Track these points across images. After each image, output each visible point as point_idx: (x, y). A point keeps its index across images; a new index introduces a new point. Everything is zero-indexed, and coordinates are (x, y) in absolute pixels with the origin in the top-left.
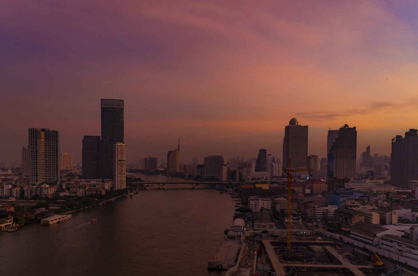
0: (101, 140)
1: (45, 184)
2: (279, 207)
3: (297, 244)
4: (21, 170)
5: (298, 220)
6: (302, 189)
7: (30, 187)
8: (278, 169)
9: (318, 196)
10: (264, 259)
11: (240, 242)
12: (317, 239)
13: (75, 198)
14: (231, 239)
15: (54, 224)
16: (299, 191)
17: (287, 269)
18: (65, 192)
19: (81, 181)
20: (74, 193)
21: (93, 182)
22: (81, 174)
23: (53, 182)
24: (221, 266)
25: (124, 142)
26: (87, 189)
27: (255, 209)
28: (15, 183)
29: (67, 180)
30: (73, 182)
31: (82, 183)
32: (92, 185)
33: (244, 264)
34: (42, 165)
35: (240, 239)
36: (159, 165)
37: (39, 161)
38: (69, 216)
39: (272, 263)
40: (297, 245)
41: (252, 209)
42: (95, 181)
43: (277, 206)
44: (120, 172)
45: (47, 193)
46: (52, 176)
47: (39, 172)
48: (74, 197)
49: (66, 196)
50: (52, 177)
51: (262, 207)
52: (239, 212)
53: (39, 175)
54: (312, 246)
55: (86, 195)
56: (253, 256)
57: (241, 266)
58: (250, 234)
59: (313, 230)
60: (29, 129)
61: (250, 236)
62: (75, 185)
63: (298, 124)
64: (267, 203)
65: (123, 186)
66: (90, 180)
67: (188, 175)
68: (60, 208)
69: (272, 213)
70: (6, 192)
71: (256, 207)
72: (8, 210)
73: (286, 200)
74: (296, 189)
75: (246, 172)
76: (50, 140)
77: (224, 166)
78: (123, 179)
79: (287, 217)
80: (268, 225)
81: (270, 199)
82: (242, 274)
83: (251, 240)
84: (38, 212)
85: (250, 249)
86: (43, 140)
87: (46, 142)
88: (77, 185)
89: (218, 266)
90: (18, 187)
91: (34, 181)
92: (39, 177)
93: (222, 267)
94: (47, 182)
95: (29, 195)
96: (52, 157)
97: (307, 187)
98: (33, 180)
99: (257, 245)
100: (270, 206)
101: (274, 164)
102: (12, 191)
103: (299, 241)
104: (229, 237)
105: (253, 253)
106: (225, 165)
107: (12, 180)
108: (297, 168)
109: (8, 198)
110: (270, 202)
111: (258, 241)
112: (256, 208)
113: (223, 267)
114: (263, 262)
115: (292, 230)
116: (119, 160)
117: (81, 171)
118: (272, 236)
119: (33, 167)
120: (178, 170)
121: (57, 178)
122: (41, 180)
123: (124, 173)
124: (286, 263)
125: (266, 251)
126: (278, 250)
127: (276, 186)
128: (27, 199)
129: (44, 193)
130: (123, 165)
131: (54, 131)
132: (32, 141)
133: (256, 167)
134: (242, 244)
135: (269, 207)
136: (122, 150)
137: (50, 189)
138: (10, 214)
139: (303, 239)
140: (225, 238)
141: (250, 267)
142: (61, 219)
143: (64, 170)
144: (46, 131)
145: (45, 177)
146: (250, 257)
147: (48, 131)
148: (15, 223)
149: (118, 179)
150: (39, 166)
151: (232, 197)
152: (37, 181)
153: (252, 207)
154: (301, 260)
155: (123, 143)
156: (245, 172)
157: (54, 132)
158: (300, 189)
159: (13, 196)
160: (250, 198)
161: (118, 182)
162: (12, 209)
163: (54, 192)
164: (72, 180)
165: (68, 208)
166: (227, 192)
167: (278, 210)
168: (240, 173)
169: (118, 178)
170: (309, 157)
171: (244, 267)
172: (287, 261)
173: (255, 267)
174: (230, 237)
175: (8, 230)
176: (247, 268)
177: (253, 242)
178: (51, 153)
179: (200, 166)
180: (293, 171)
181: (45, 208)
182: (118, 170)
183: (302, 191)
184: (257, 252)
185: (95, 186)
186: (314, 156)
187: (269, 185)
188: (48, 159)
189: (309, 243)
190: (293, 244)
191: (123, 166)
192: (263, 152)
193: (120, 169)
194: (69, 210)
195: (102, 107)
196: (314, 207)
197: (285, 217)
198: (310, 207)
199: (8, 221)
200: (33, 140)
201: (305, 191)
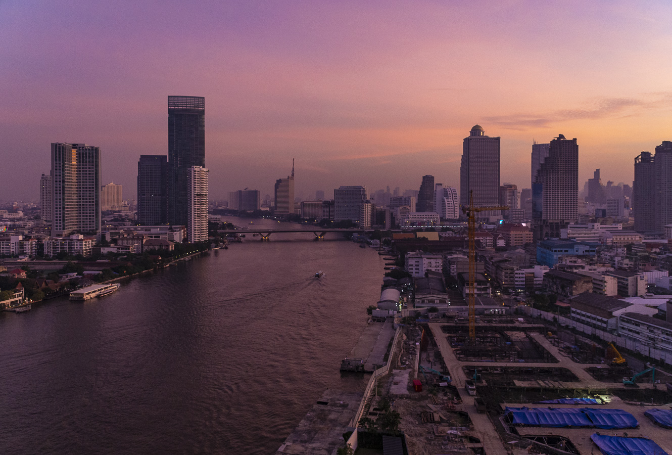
0: (168, 161)
1: (77, 233)
2: (455, 270)
3: (486, 329)
4: (39, 211)
5: (487, 291)
6: (491, 240)
7: (53, 239)
8: (453, 207)
9: (517, 251)
10: (432, 354)
11: (393, 327)
12: (518, 321)
13: (126, 256)
14: (378, 321)
15: (92, 298)
16: (488, 244)
17: (469, 371)
18: (109, 246)
19: (136, 229)
20: (124, 249)
21: (156, 230)
22: (136, 217)
23: (90, 230)
24: (363, 366)
25: (206, 165)
26: (144, 241)
27: (416, 273)
28: (29, 232)
29: (113, 227)
30: (122, 231)
31: (138, 231)
32: (153, 235)
33: (399, 364)
34: (73, 202)
35: (393, 322)
36: (262, 202)
37: (68, 196)
38: (116, 286)
39: (445, 360)
40: (485, 331)
41: (412, 272)
42: (159, 229)
43: (452, 268)
44: (199, 214)
45: (80, 248)
46: (88, 220)
47: (68, 214)
48: (124, 255)
49: (110, 253)
50: (88, 223)
51: (427, 270)
52: (390, 278)
53: (68, 220)
54: (509, 333)
55: (144, 251)
56: (414, 349)
57: (394, 366)
58: (408, 314)
59: (509, 306)
60: (52, 144)
61: (408, 317)
62: (126, 236)
63: (485, 135)
64: (436, 262)
65: (203, 237)
66: (150, 226)
67: (308, 218)
68: (101, 272)
69: (444, 279)
70: (13, 247)
71: (418, 269)
72: (16, 276)
73: (466, 257)
74: (482, 240)
75: (401, 213)
76: (86, 162)
77: (366, 203)
78: (203, 225)
79: (468, 285)
80: (437, 299)
81: (441, 257)
82: (397, 378)
83: (410, 324)
84: (65, 279)
85: (408, 338)
86: (74, 163)
87: (80, 165)
88: (129, 235)
89: (357, 367)
90: (32, 239)
91: (60, 229)
92: (68, 223)
93: (363, 368)
94: (80, 230)
95: (52, 252)
96: (88, 189)
97: (500, 236)
98: (58, 228)
99: (420, 332)
100: (440, 268)
101: (446, 199)
102: (23, 245)
103: (488, 325)
104: (374, 318)
105: (414, 344)
106: (368, 202)
107: (25, 228)
108: (483, 205)
109: (16, 256)
110: (440, 261)
111: (422, 325)
112: (417, 271)
113: (366, 369)
114: (430, 359)
115: (476, 307)
116: (197, 195)
117: (136, 213)
118: (444, 316)
119: (58, 207)
120: (292, 210)
121: (97, 223)
122: (70, 228)
123: (206, 216)
124: (467, 361)
125: (434, 341)
126: (454, 339)
127: (451, 235)
128: (47, 257)
129: (75, 249)
130: (203, 202)
131: (92, 148)
132: (56, 164)
133: (417, 205)
134: (395, 330)
135: (439, 270)
136: (201, 178)
137: (86, 242)
138: (20, 283)
139: (494, 321)
140: (368, 320)
141: (409, 367)
142: (102, 291)
143: (108, 210)
144: (80, 147)
145: (77, 222)
146: (410, 351)
147: (83, 148)
148: (27, 298)
149: (195, 225)
150: (68, 205)
151: (380, 254)
152: (64, 229)
153: (412, 269)
154: (491, 356)
155: (204, 167)
156: (399, 213)
157: (93, 150)
158: (489, 240)
159: (25, 254)
160: (408, 256)
161: (195, 230)
162: (23, 275)
163: (92, 246)
164: (121, 227)
165: (114, 273)
166: (371, 246)
167: (453, 273)
168: (392, 214)
169: (195, 223)
170: (502, 187)
171: (399, 368)
172: (469, 358)
173: (416, 368)
174: (376, 319)
175: (15, 309)
176: (405, 368)
177: (413, 327)
178: (88, 184)
179: (328, 204)
180: (477, 210)
181: (77, 273)
182: (195, 211)
183: (491, 242)
184: (420, 344)
185: (159, 237)
186: (510, 186)
187: (439, 234)
188: (83, 194)
189: (504, 327)
190: (478, 329)
191: (203, 204)
192: (428, 180)
193: (198, 209)
194: (116, 277)
195: (169, 109)
196: (512, 269)
197: (464, 286)
198: (505, 269)
199: (15, 295)
200: (58, 162)
201: (496, 242)
